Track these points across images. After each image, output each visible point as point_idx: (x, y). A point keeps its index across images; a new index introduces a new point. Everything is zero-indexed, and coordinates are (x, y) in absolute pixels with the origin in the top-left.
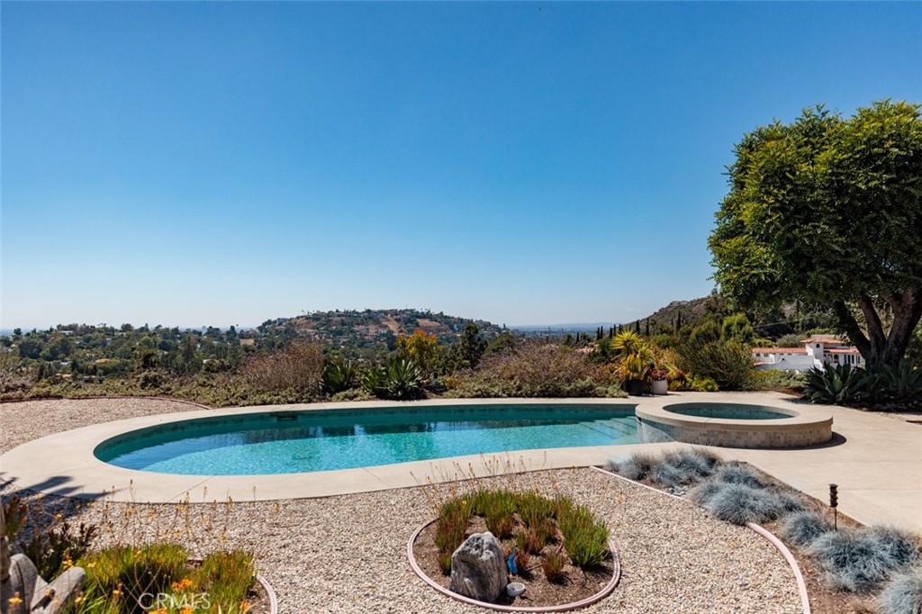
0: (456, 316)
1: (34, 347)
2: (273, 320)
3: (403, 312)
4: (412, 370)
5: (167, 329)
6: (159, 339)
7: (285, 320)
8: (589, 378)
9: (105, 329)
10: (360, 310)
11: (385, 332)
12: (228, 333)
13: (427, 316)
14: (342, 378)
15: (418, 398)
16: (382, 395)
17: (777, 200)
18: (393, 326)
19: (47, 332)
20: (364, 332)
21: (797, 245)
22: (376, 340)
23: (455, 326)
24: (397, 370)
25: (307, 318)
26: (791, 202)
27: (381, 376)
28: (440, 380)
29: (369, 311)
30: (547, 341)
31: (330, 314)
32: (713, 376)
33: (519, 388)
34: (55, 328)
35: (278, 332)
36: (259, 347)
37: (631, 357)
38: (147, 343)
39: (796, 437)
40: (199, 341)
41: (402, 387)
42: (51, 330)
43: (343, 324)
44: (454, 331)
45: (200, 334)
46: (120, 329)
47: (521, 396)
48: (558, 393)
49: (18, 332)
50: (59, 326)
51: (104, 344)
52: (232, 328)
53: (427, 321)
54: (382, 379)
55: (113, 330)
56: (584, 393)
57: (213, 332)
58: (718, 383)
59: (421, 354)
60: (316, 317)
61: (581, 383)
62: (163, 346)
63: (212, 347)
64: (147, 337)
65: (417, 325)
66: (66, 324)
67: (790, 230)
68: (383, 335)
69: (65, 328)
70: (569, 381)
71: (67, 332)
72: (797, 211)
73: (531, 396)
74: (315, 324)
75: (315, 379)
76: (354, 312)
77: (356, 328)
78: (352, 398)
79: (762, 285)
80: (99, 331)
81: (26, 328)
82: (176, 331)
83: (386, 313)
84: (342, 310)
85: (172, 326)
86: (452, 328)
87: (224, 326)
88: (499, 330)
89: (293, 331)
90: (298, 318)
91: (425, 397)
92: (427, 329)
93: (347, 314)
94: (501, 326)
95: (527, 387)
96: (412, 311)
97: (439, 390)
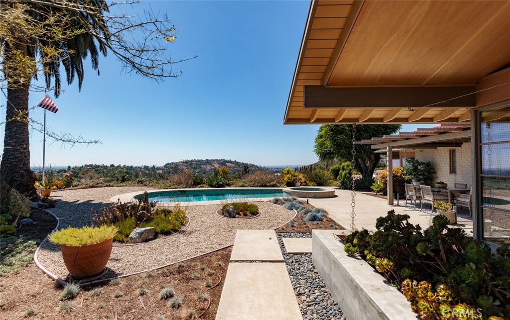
0: (241, 162)
1: (76, 173)
2: (170, 163)
3: (220, 160)
4: (221, 179)
5: (128, 166)
6: (125, 170)
7: (174, 163)
8: (275, 182)
9: (104, 166)
10: (204, 159)
11: (214, 168)
12: (152, 168)
13: (230, 162)
14: (199, 181)
15: (223, 187)
16: (211, 186)
17: (331, 128)
18: (217, 166)
19: (81, 167)
20: (205, 168)
21: (337, 141)
22: (210, 171)
23: (241, 166)
24: (216, 179)
25: (183, 162)
26: (335, 129)
27: (211, 180)
28: (230, 182)
29: (207, 160)
30: (277, 172)
31: (192, 161)
32: (315, 181)
33: (254, 184)
34: (84, 165)
35: (171, 168)
36: (164, 174)
37: (289, 175)
38: (120, 171)
39: (322, 195)
40: (141, 171)
41: (218, 184)
42: (82, 166)
43: (197, 165)
44: (240, 168)
45: (141, 168)
46: (109, 166)
47: (254, 187)
48: (265, 186)
49: (69, 167)
50: (85, 165)
51: (103, 172)
52: (154, 166)
53: (230, 164)
54: (211, 181)
55: (107, 166)
56: (273, 186)
57: (146, 168)
58: (317, 183)
59: (224, 174)
60: (187, 162)
61: (272, 183)
62: (127, 173)
63: (146, 173)
64: (120, 169)
65: (226, 165)
66: (88, 164)
67: (335, 137)
68: (213, 169)
69: (88, 166)
70: (269, 182)
71: (89, 167)
72: (337, 131)
73: (257, 187)
74: (186, 164)
75: (191, 182)
76: (201, 160)
77: (202, 166)
78: (202, 187)
79: (328, 153)
80: (101, 167)
81: (72, 166)
82: (132, 167)
83: (214, 160)
84: (197, 159)
85: (130, 165)
86: (240, 167)
87: (150, 165)
88: (258, 167)
89: (178, 167)
90: (179, 162)
91: (225, 187)
92: (230, 167)
93: (199, 161)
94: (259, 166)
95: (256, 184)
96: (224, 160)
97: (229, 185)
